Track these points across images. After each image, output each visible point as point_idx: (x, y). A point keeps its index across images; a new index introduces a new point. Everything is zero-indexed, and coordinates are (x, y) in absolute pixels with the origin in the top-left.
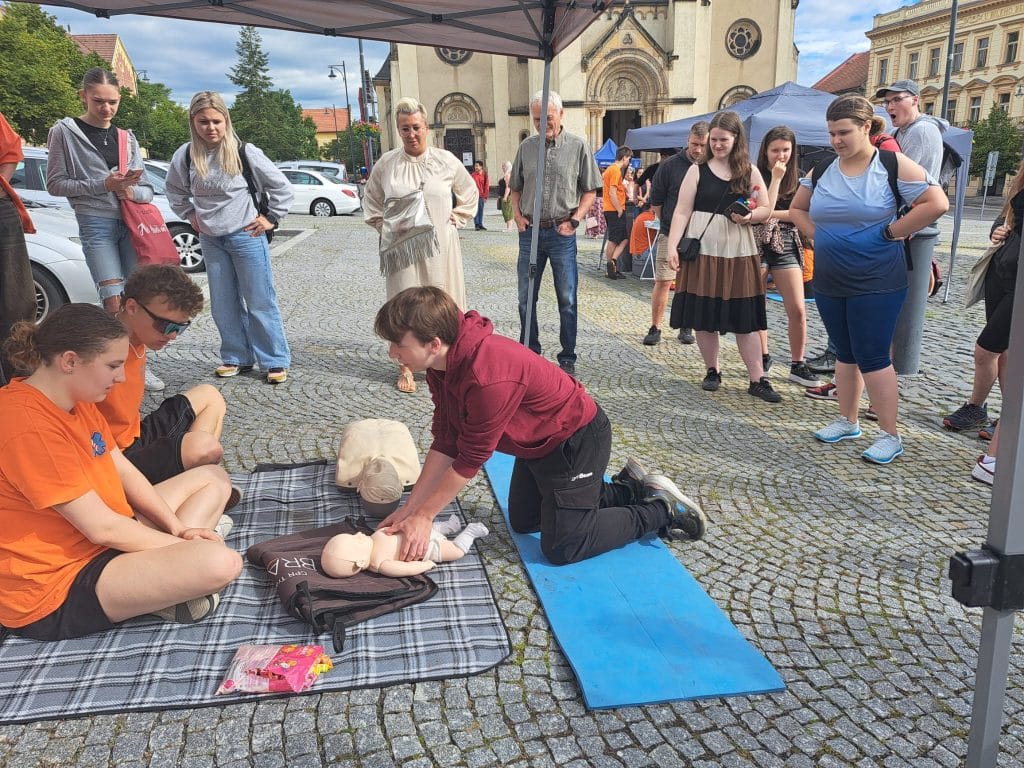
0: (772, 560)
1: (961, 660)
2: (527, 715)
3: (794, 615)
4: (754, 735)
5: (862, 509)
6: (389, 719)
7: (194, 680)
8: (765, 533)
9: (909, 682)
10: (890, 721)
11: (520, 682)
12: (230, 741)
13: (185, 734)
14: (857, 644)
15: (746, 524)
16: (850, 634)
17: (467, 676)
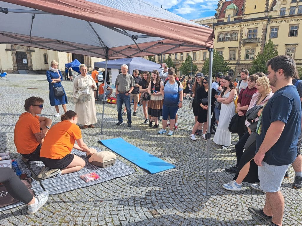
6: (125, 181)
9: (190, 164)
10: (190, 168)
12: (102, 188)
14: (182, 161)
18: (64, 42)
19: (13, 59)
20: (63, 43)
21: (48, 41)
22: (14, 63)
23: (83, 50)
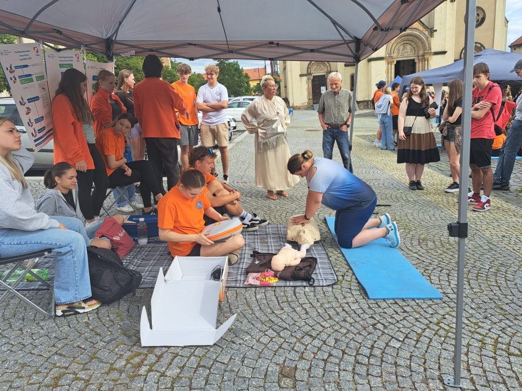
0: (444, 261)
1: (514, 295)
2: (343, 297)
3: (449, 278)
4: (422, 308)
5: (492, 246)
6: (297, 295)
7: (236, 281)
8: (444, 252)
9: (489, 300)
10: (476, 309)
11: (340, 289)
12: (250, 296)
13: (236, 293)
14: (471, 288)
15: (437, 249)
16: (469, 285)
17: (323, 286)
18: (280, 43)
19: (308, 89)
20: (278, 44)
21: (255, 45)
22: (309, 95)
23: (312, 51)
